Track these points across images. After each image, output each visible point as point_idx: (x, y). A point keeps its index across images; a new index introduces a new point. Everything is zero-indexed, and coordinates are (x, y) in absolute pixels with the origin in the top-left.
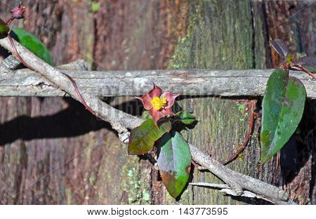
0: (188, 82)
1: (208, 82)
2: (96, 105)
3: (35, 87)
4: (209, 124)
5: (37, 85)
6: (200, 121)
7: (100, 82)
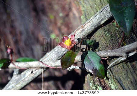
0: (84, 28)
1: (92, 22)
2: (52, 64)
3: (31, 75)
4: (104, 39)
5: (31, 73)
6: (100, 41)
7: (52, 54)
